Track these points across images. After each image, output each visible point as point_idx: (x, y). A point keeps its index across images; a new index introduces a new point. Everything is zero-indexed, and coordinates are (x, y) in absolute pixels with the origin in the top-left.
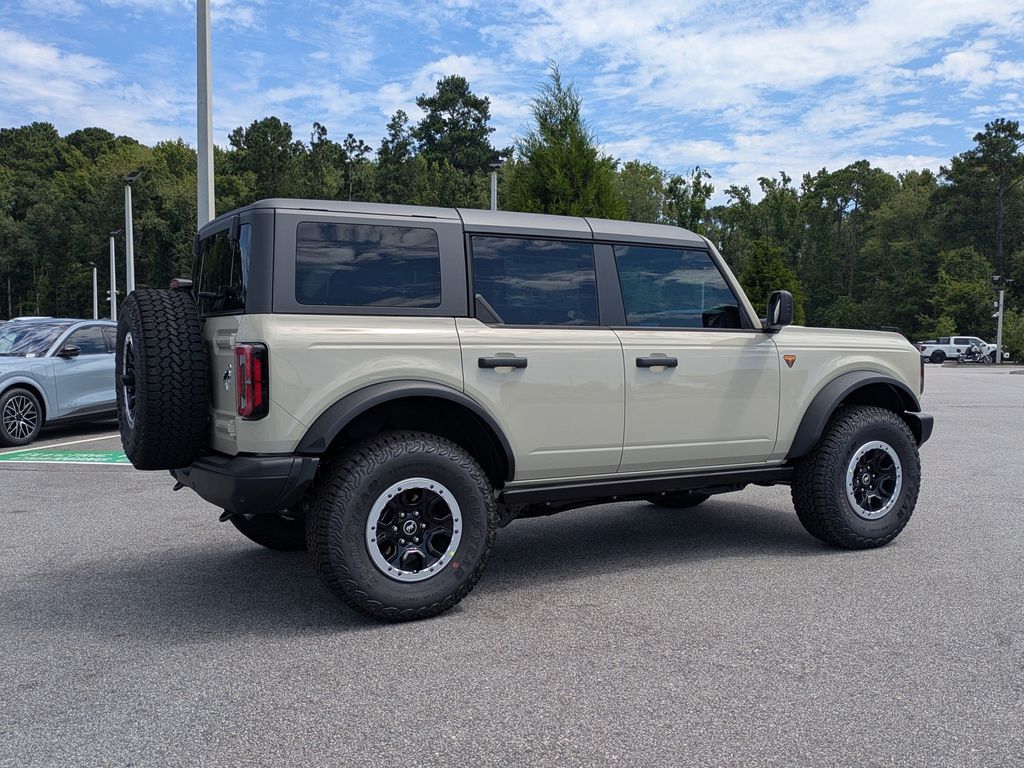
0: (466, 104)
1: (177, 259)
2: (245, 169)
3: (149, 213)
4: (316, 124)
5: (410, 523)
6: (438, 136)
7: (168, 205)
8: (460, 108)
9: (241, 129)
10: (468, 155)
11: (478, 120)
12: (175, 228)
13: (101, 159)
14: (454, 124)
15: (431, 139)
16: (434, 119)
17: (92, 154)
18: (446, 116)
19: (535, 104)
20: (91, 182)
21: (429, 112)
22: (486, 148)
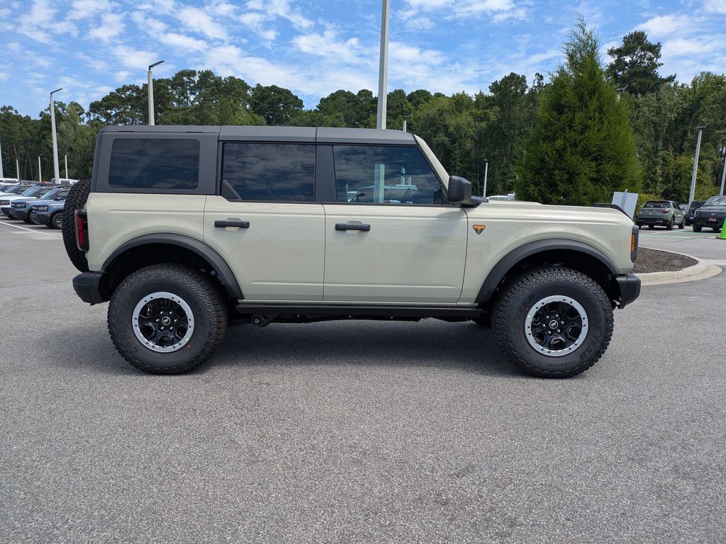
0: (643, 49)
1: (455, 159)
2: (493, 105)
3: (441, 134)
4: (537, 74)
5: (166, 318)
6: (620, 73)
7: (451, 129)
8: (639, 53)
9: (497, 81)
10: (640, 84)
11: (651, 59)
12: (453, 142)
13: (421, 107)
14: (633, 63)
15: (616, 75)
16: (619, 62)
17: (416, 104)
18: (628, 59)
19: (565, 46)
20: (414, 119)
21: (616, 58)
22: (655, 77)
